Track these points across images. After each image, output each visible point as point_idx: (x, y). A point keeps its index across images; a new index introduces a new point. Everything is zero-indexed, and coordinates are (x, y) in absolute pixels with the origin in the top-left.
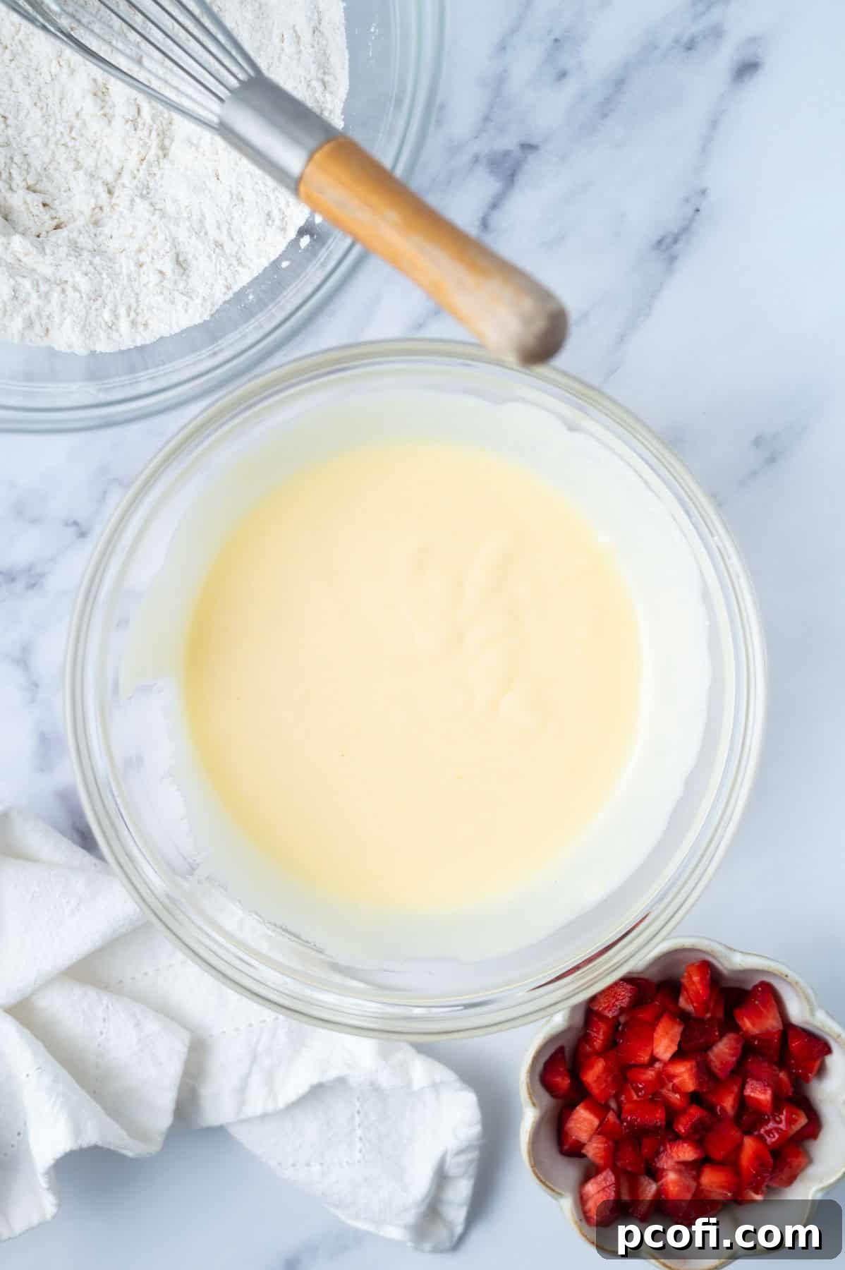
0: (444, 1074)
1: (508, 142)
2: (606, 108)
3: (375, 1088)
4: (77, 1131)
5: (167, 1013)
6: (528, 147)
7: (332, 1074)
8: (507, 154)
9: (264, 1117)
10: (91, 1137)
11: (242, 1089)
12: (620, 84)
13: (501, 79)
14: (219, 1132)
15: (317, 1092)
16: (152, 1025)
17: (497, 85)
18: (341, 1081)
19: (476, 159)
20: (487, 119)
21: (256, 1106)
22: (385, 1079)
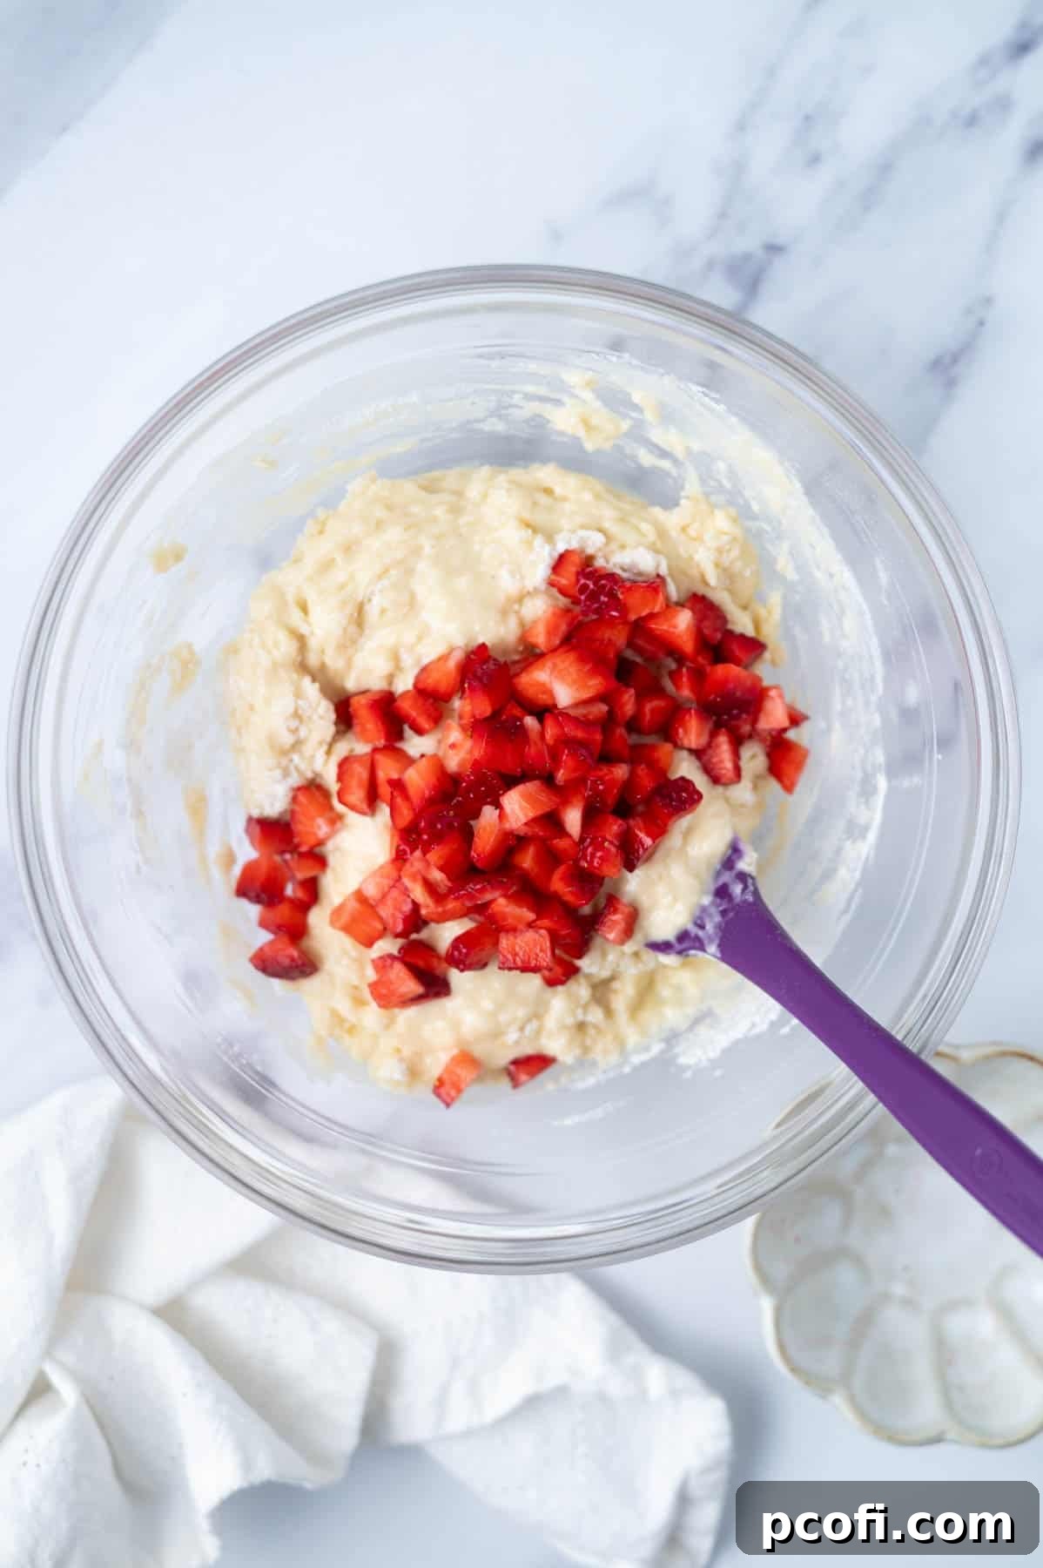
0: (685, 1379)
1: (748, 243)
2: (869, 198)
3: (602, 1398)
4: (247, 1465)
5: (348, 1308)
6: (774, 249)
7: (551, 1382)
8: (747, 257)
9: (469, 1434)
10: (264, 1470)
11: (441, 1402)
12: (885, 168)
13: (739, 168)
14: (413, 1453)
15: (533, 1403)
16: (332, 1325)
17: (735, 171)
18: (562, 1391)
19: (710, 265)
20: (723, 215)
21: (457, 1421)
22: (616, 1387)
